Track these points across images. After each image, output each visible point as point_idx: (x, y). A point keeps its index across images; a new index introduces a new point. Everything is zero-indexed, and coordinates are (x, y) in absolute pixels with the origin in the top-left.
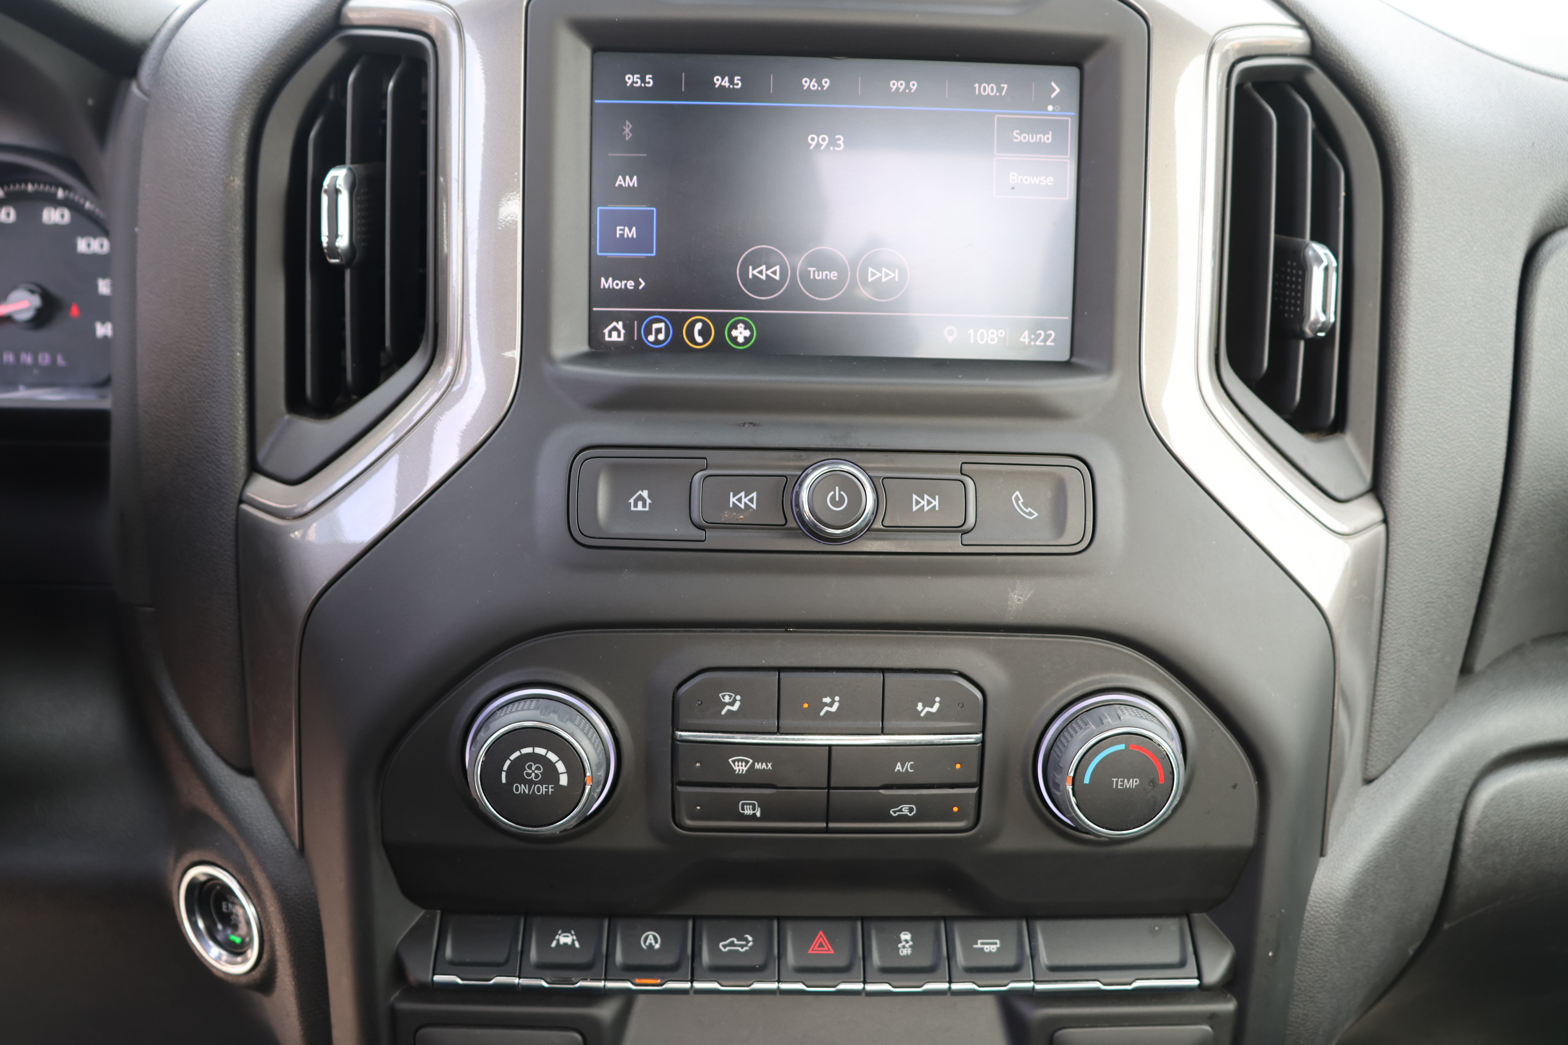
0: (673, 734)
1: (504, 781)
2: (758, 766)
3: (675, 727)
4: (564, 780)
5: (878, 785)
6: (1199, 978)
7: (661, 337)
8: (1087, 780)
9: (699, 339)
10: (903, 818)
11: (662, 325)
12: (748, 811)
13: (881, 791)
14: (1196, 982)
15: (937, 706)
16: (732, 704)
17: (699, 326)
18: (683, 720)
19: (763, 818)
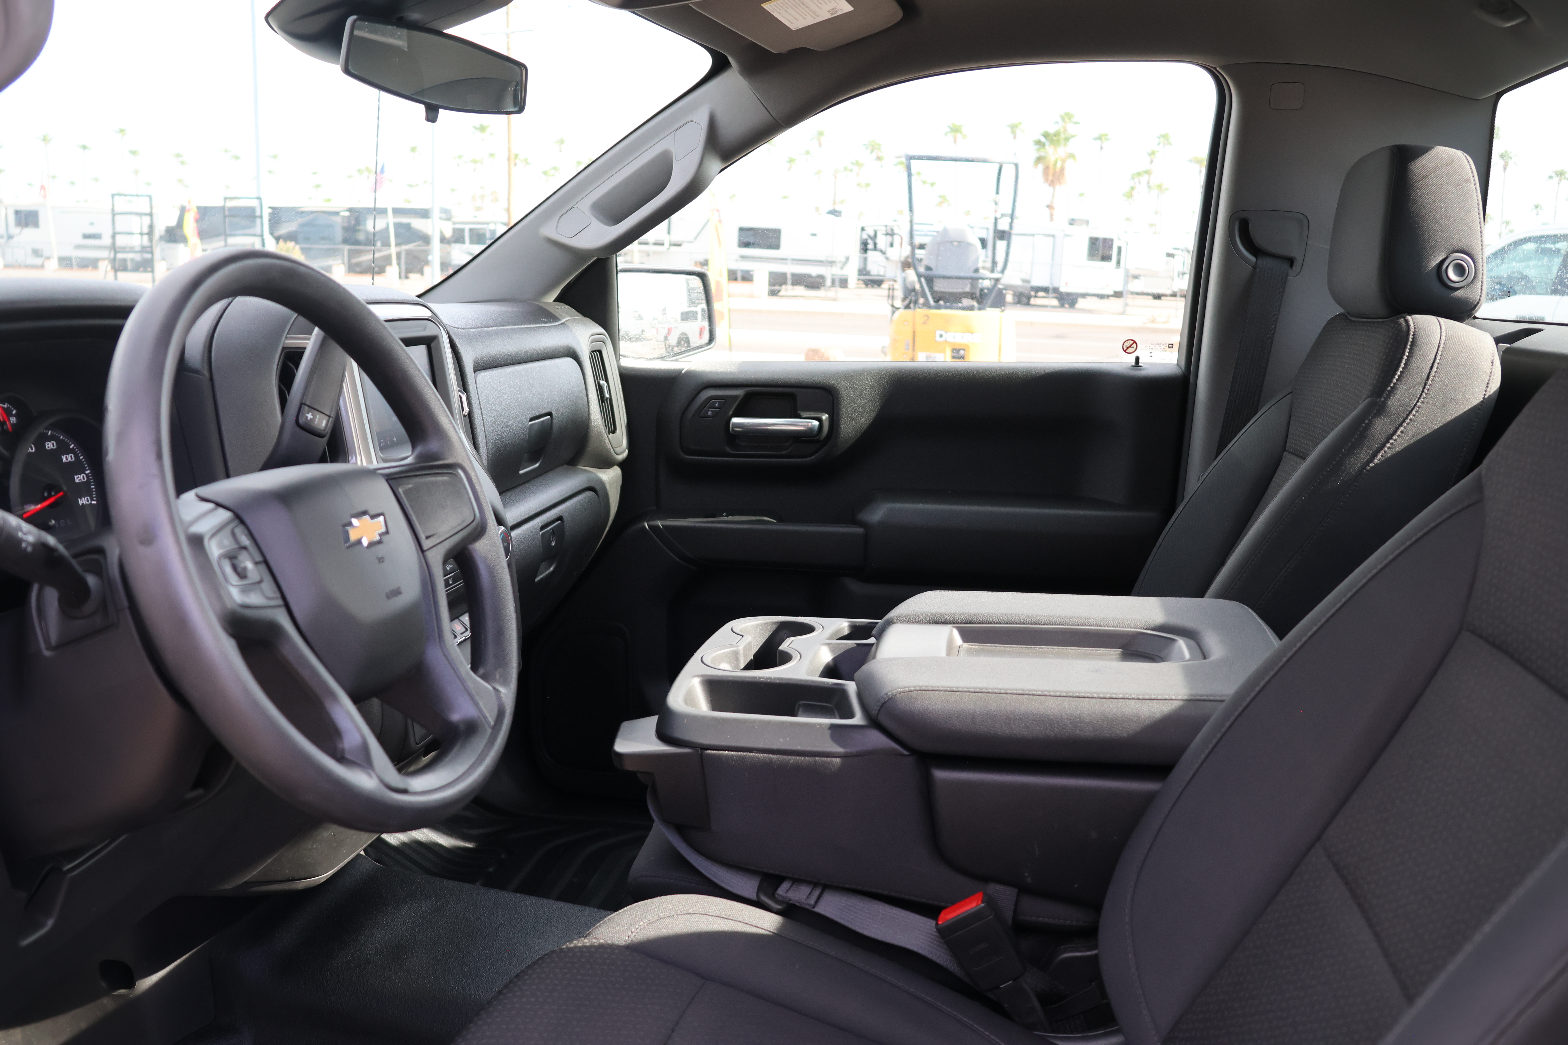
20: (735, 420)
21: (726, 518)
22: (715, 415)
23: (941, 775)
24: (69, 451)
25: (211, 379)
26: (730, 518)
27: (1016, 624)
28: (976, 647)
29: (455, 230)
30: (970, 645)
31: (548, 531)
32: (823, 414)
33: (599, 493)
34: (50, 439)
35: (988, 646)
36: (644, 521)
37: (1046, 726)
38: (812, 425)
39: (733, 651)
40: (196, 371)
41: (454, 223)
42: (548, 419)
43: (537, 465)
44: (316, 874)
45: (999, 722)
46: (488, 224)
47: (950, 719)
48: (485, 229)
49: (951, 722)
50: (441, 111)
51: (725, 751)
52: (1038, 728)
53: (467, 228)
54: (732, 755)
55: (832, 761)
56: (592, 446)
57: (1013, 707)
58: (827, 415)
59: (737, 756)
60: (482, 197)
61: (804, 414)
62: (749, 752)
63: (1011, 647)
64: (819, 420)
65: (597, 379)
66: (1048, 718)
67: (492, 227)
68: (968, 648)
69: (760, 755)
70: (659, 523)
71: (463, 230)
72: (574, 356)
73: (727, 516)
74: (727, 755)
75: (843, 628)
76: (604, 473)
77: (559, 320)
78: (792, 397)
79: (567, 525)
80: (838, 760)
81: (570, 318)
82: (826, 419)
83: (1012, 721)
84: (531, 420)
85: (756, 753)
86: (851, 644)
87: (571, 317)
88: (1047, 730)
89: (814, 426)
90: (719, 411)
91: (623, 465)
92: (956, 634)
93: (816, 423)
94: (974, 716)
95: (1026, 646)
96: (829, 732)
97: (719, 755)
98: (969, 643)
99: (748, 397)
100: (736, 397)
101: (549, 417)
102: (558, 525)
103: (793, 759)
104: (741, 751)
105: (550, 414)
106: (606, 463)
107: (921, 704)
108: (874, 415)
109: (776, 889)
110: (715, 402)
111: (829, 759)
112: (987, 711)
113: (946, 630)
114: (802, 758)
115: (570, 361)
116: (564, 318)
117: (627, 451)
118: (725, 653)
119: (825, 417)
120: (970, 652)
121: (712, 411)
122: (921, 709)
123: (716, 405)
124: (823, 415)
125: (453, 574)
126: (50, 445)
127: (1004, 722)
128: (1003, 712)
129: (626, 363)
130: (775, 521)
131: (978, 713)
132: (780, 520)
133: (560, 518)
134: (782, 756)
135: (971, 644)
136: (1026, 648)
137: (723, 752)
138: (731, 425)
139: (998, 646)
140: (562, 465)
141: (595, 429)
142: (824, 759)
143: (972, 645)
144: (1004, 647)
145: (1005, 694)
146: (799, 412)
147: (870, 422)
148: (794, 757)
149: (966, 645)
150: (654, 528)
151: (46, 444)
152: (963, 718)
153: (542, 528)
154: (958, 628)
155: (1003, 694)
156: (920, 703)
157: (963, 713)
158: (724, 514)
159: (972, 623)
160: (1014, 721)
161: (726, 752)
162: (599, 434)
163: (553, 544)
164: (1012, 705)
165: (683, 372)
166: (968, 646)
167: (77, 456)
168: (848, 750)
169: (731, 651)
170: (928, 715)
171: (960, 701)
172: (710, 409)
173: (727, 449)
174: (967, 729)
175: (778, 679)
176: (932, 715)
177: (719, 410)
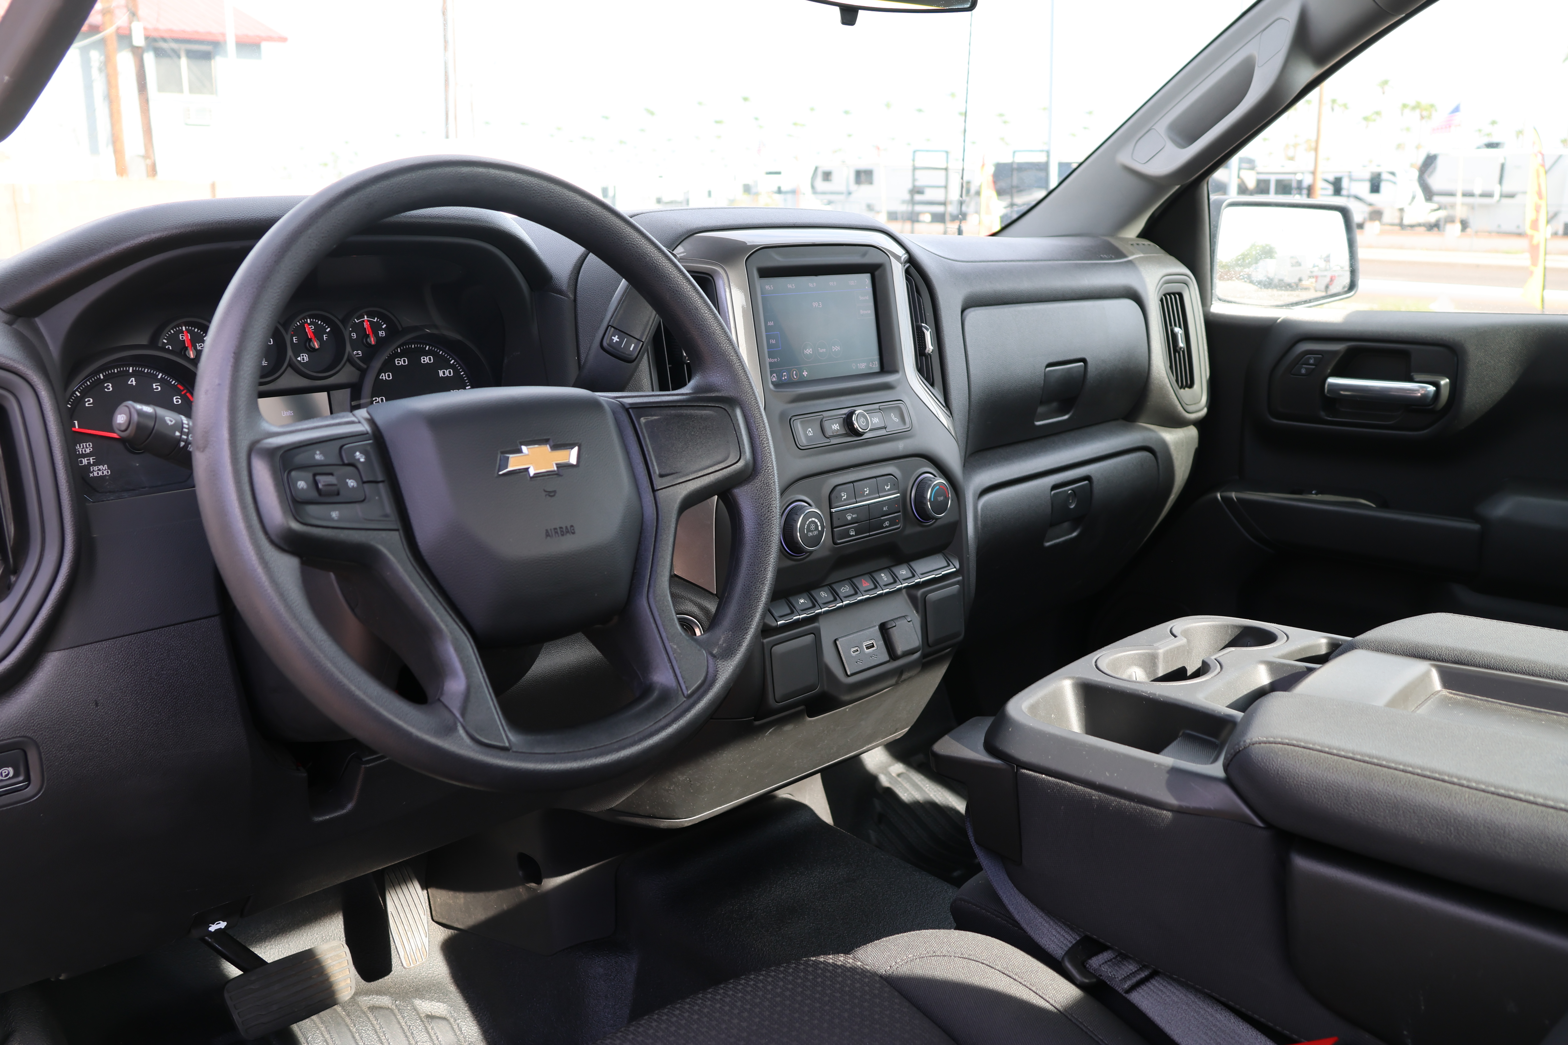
0: (830, 510)
1: (806, 532)
2: (853, 516)
3: (830, 508)
4: (820, 529)
5: (880, 516)
6: (955, 567)
7: (786, 377)
8: (932, 500)
9: (795, 377)
10: (887, 527)
11: (785, 373)
12: (852, 534)
13: (882, 518)
14: (955, 569)
15: (889, 486)
16: (844, 496)
17: (795, 372)
18: (833, 505)
19: (856, 535)
20: (1332, 380)
21: (1314, 497)
22: (1310, 373)
23: (1303, 864)
24: (447, 366)
25: (575, 300)
26: (1320, 497)
27: (1529, 674)
28: (1459, 697)
29: (1259, 182)
30: (1451, 693)
31: (1065, 491)
32: (1444, 377)
33: (1159, 455)
34: (427, 354)
35: (1477, 699)
36: (1217, 491)
37: (1451, 830)
38: (1426, 391)
39: (1149, 654)
40: (560, 292)
41: (1258, 173)
42: (1081, 366)
43: (1066, 417)
44: (680, 817)
45: (1382, 810)
46: (1295, 173)
47: (1315, 791)
48: (1291, 180)
49: (1316, 796)
50: (860, 11)
51: (1043, 774)
52: (1437, 830)
53: (1273, 179)
54: (1049, 781)
55: (1161, 814)
56: (1153, 399)
57: (1406, 793)
58: (1448, 380)
59: (1053, 783)
60: (1295, 146)
61: (1417, 377)
62: (1069, 781)
63: (1511, 706)
64: (1436, 384)
65: (1171, 325)
66: (1455, 819)
67: (1299, 177)
68: (1446, 697)
69: (1080, 788)
70: (1233, 495)
71: (1267, 182)
72: (1137, 298)
73: (1316, 494)
74: (1043, 780)
75: (1319, 645)
76: (1170, 432)
77: (1125, 256)
78: (1404, 355)
79: (1097, 487)
80: (1169, 814)
81: (1142, 255)
82: (1446, 384)
83: (1401, 812)
84: (1050, 365)
85: (1076, 784)
86: (1301, 667)
87: (1144, 254)
88: (1450, 836)
89: (1429, 392)
90: (1314, 369)
91: (1199, 424)
92: (1435, 675)
93: (1431, 389)
94: (1349, 793)
95: (1533, 708)
96: (1166, 776)
97: (1035, 777)
98: (1448, 690)
99: (1351, 354)
100: (1335, 353)
101: (1082, 364)
102: (1083, 485)
103: (1115, 801)
104: (1059, 778)
105: (1083, 360)
106: (1175, 421)
107: (1282, 763)
108: (1513, 383)
109: (1090, 957)
110: (1310, 358)
111: (1158, 811)
112: (1368, 791)
113: (1422, 667)
114: (1127, 803)
115: (1129, 305)
116: (1133, 254)
117: (1205, 410)
118: (1137, 654)
119: (1444, 382)
120: (1444, 702)
121: (1306, 368)
122: (1280, 770)
123: (1312, 361)
124: (1443, 379)
125: (856, 525)
126: (425, 360)
127: (1389, 811)
128: (1390, 797)
129: (1217, 308)
130: (1374, 506)
131: (1355, 790)
132: (1383, 504)
133: (1087, 478)
134: (1105, 795)
135: (1454, 692)
136: (1533, 710)
137: (1040, 775)
138: (1326, 386)
139: (1492, 702)
140: (1116, 419)
141: (1156, 382)
142: (1153, 810)
143: (1454, 694)
144: (1500, 704)
145: (1403, 771)
146: (1412, 374)
147: (1506, 391)
148: (1118, 800)
149: (1445, 692)
150: (1227, 500)
151: (422, 359)
152: (1333, 794)
153: (1055, 487)
154: (1439, 668)
155: (1400, 771)
156: (1280, 762)
157: (1334, 787)
158: (1313, 492)
159: (1464, 664)
160: (1403, 812)
161: (1044, 776)
162: (1162, 388)
163: (1072, 507)
164: (1405, 789)
165: (1279, 321)
166: (1447, 694)
167: (456, 372)
168: (1184, 804)
169: (1147, 653)
170: (1288, 780)
171: (1335, 769)
172: (1304, 366)
173: (1322, 414)
174: (1337, 811)
175: (1162, 696)
176: (1293, 782)
177: (1314, 367)
